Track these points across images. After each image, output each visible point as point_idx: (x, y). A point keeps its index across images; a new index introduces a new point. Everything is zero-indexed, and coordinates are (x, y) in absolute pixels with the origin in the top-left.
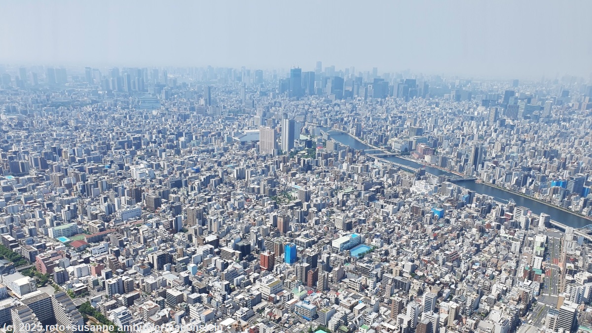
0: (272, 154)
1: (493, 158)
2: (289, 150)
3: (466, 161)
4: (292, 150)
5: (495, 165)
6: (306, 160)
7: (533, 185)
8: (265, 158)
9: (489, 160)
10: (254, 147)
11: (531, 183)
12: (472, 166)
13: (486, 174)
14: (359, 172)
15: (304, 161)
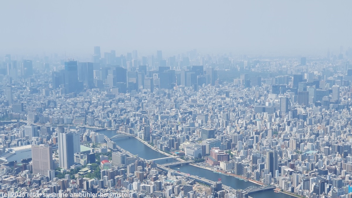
0: (49, 176)
1: (289, 161)
2: (69, 167)
3: (262, 167)
4: (73, 167)
5: (291, 170)
6: (90, 181)
7: (331, 192)
8: (39, 182)
9: (285, 164)
10: (25, 169)
11: (329, 190)
12: (269, 173)
13: (284, 181)
14: (152, 192)
15: (87, 183)
